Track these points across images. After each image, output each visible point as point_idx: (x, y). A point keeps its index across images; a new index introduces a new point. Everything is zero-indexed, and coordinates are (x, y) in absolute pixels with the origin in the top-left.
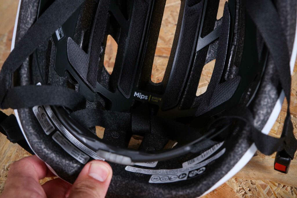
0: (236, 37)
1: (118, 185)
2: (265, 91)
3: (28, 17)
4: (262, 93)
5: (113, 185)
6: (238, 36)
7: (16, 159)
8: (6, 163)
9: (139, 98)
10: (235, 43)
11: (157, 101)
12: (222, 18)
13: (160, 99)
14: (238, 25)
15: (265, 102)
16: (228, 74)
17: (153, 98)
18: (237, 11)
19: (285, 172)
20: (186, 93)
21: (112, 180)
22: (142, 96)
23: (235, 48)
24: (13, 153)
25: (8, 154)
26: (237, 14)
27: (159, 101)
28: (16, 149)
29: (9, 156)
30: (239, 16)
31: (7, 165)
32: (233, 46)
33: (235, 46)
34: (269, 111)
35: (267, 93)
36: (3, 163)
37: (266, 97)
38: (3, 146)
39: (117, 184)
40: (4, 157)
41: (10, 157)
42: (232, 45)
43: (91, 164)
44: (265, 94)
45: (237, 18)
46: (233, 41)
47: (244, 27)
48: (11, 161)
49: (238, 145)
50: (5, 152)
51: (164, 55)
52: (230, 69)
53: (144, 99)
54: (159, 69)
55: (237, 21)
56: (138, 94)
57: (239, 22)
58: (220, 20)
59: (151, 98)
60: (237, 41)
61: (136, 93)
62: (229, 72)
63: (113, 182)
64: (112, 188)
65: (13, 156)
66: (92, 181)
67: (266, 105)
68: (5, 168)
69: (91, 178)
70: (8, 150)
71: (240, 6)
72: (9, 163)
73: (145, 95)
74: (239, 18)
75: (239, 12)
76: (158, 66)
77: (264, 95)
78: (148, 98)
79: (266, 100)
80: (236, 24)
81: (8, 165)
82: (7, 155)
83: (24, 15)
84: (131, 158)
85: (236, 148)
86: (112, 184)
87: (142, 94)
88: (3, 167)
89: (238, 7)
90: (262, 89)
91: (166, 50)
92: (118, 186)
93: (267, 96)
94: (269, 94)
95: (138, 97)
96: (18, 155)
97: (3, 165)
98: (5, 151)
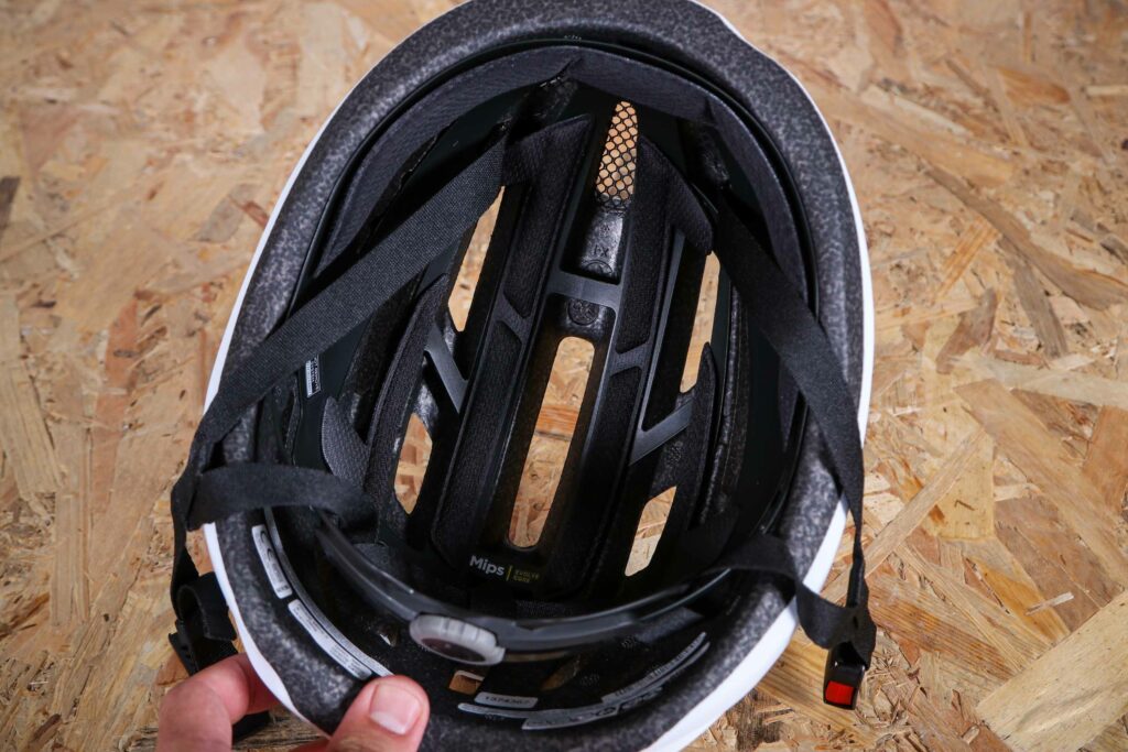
0: (728, 425)
1: (443, 735)
2: (799, 509)
3: (264, 321)
4: (793, 514)
5: (431, 736)
6: (731, 424)
7: (147, 721)
8: (122, 733)
9: (483, 572)
10: (726, 439)
11: (528, 581)
12: (694, 387)
13: (537, 576)
14: (734, 396)
15: (799, 532)
16: (708, 513)
17: (517, 572)
18: (732, 362)
19: (849, 705)
20: (600, 563)
21: (428, 726)
22: (490, 565)
23: (725, 451)
24: (140, 706)
25: (126, 706)
26: (731, 370)
27: (533, 581)
28: (147, 696)
29: (129, 713)
30: (735, 375)
31: (125, 737)
32: (721, 447)
33: (726, 446)
34: (808, 554)
35: (803, 512)
36: (113, 733)
37: (800, 522)
38: (110, 684)
39: (440, 733)
40: (116, 715)
41: (132, 715)
42: (719, 443)
43: (377, 687)
44: (799, 514)
45: (731, 379)
46: (721, 434)
47: (746, 404)
48: (136, 727)
49: (739, 622)
50: (116, 702)
51: (555, 430)
52: (711, 502)
53: (495, 574)
54: (539, 473)
55: (731, 386)
56: (481, 561)
57: (734, 390)
58: (689, 392)
59: (513, 573)
60: (729, 435)
61: (474, 558)
62: (710, 507)
63: (432, 728)
64: (427, 745)
65: (140, 713)
66: (377, 733)
67: (802, 539)
68: (120, 746)
69: (374, 725)
70: (124, 696)
71: (737, 352)
72: (131, 734)
73: (498, 565)
74: (735, 380)
75: (735, 364)
76: (536, 465)
77: (797, 518)
78: (506, 571)
79: (801, 528)
80: (729, 393)
81: (126, 740)
82: (122, 711)
83: (253, 317)
84: (495, 635)
85: (737, 629)
86: (428, 733)
87: (491, 561)
88: (115, 744)
89: (733, 353)
90: (792, 505)
91: (560, 415)
92: (443, 739)
93: (804, 519)
94: (806, 516)
95: (480, 567)
96: (152, 710)
97: (114, 737)
98: (118, 698)
